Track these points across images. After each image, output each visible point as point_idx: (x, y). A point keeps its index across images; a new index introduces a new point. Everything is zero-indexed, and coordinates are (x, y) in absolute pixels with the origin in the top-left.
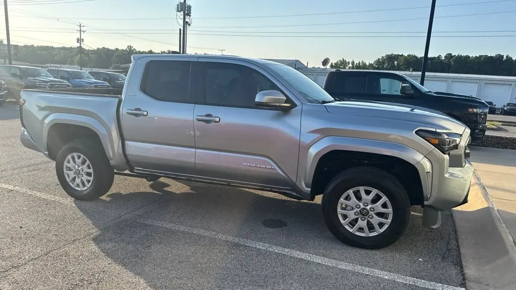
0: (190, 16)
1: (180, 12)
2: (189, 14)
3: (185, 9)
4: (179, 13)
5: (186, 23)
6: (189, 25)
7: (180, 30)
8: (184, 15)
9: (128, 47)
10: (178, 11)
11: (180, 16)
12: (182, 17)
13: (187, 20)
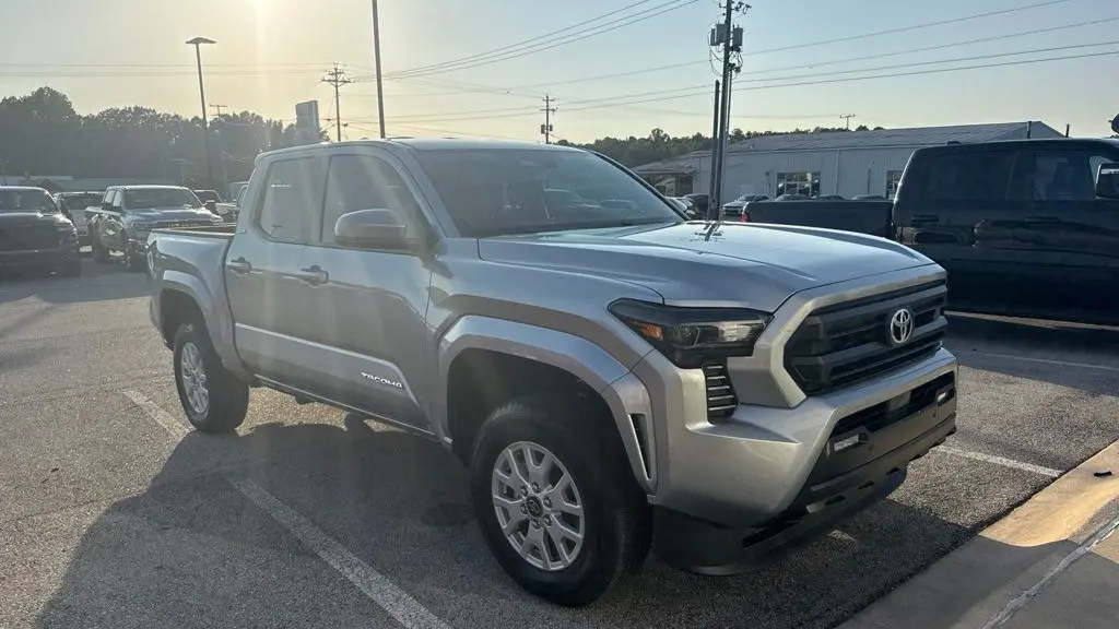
0: (739, 50)
1: (718, 44)
2: (737, 48)
3: (728, 37)
4: (713, 48)
5: (729, 67)
6: (738, 70)
7: (718, 83)
8: (727, 50)
9: (653, 132)
10: (713, 44)
11: (717, 54)
12: (722, 55)
13: (732, 60)
